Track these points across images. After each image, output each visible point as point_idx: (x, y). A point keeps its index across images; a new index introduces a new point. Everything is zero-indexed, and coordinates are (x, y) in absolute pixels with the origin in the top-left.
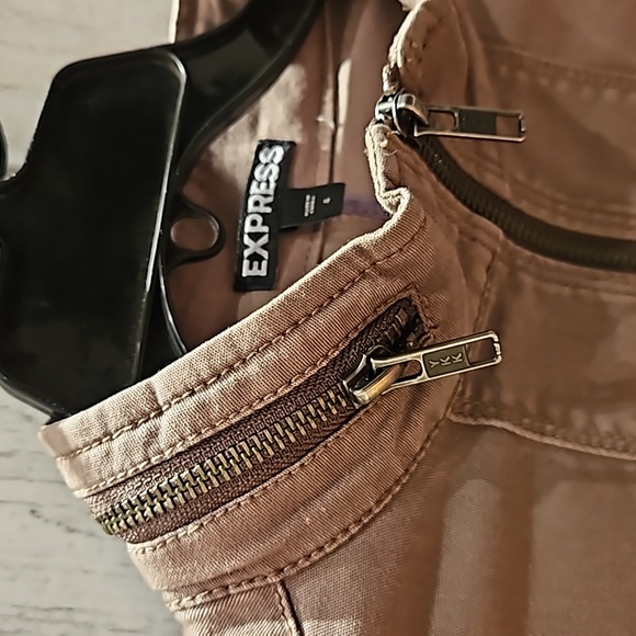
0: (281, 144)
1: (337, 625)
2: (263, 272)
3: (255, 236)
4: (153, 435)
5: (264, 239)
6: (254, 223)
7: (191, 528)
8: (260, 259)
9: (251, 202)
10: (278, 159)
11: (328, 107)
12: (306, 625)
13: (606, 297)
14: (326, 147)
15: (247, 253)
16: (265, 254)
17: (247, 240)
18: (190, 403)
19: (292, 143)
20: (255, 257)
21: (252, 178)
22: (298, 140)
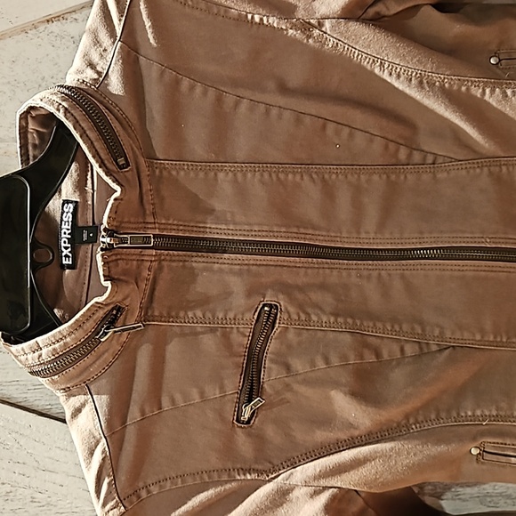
0: (72, 202)
1: (103, 396)
2: (70, 263)
3: (66, 248)
4: (40, 356)
5: (69, 250)
6: (65, 242)
7: (56, 377)
8: (69, 257)
9: (63, 232)
10: (71, 210)
11: (89, 182)
12: (94, 397)
13: (194, 264)
14: (90, 202)
15: (64, 254)
16: (70, 255)
17: (63, 249)
18: (50, 348)
19: (76, 202)
20: (66, 256)
21: (62, 220)
22: (78, 200)
